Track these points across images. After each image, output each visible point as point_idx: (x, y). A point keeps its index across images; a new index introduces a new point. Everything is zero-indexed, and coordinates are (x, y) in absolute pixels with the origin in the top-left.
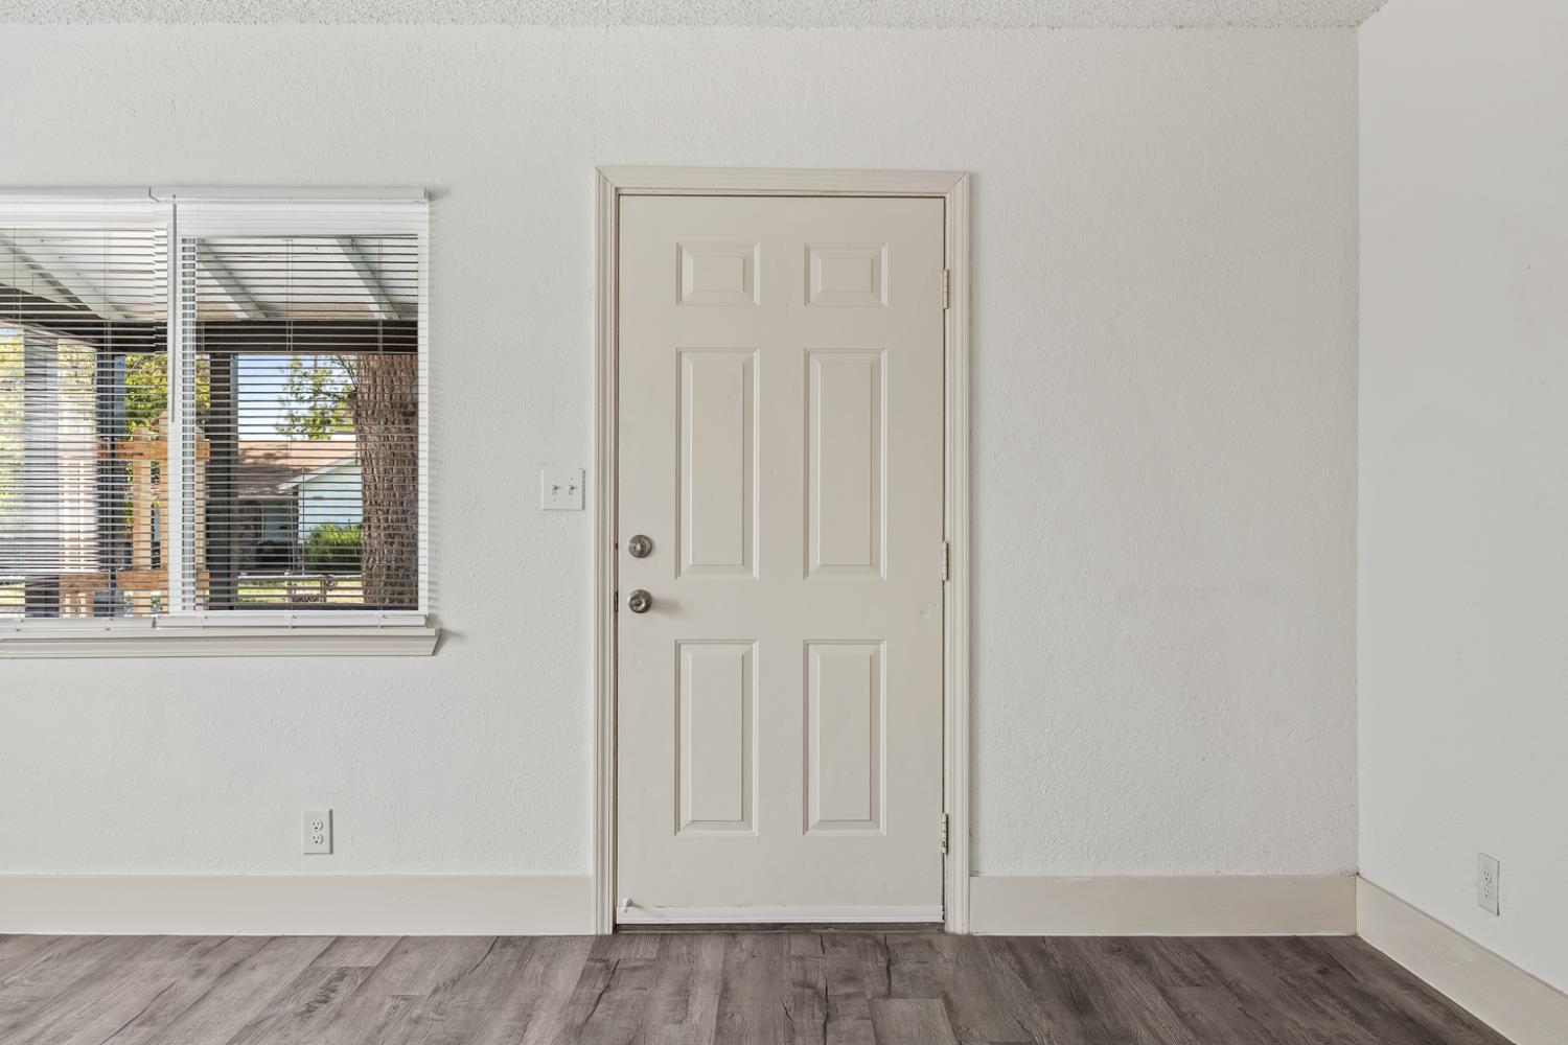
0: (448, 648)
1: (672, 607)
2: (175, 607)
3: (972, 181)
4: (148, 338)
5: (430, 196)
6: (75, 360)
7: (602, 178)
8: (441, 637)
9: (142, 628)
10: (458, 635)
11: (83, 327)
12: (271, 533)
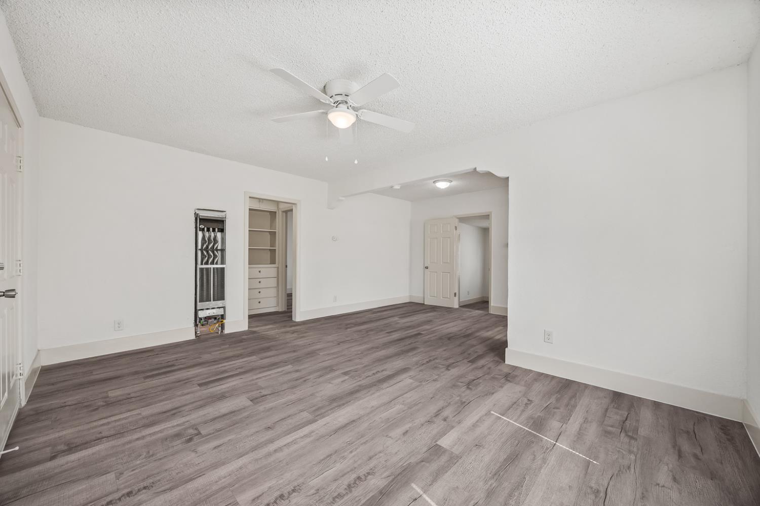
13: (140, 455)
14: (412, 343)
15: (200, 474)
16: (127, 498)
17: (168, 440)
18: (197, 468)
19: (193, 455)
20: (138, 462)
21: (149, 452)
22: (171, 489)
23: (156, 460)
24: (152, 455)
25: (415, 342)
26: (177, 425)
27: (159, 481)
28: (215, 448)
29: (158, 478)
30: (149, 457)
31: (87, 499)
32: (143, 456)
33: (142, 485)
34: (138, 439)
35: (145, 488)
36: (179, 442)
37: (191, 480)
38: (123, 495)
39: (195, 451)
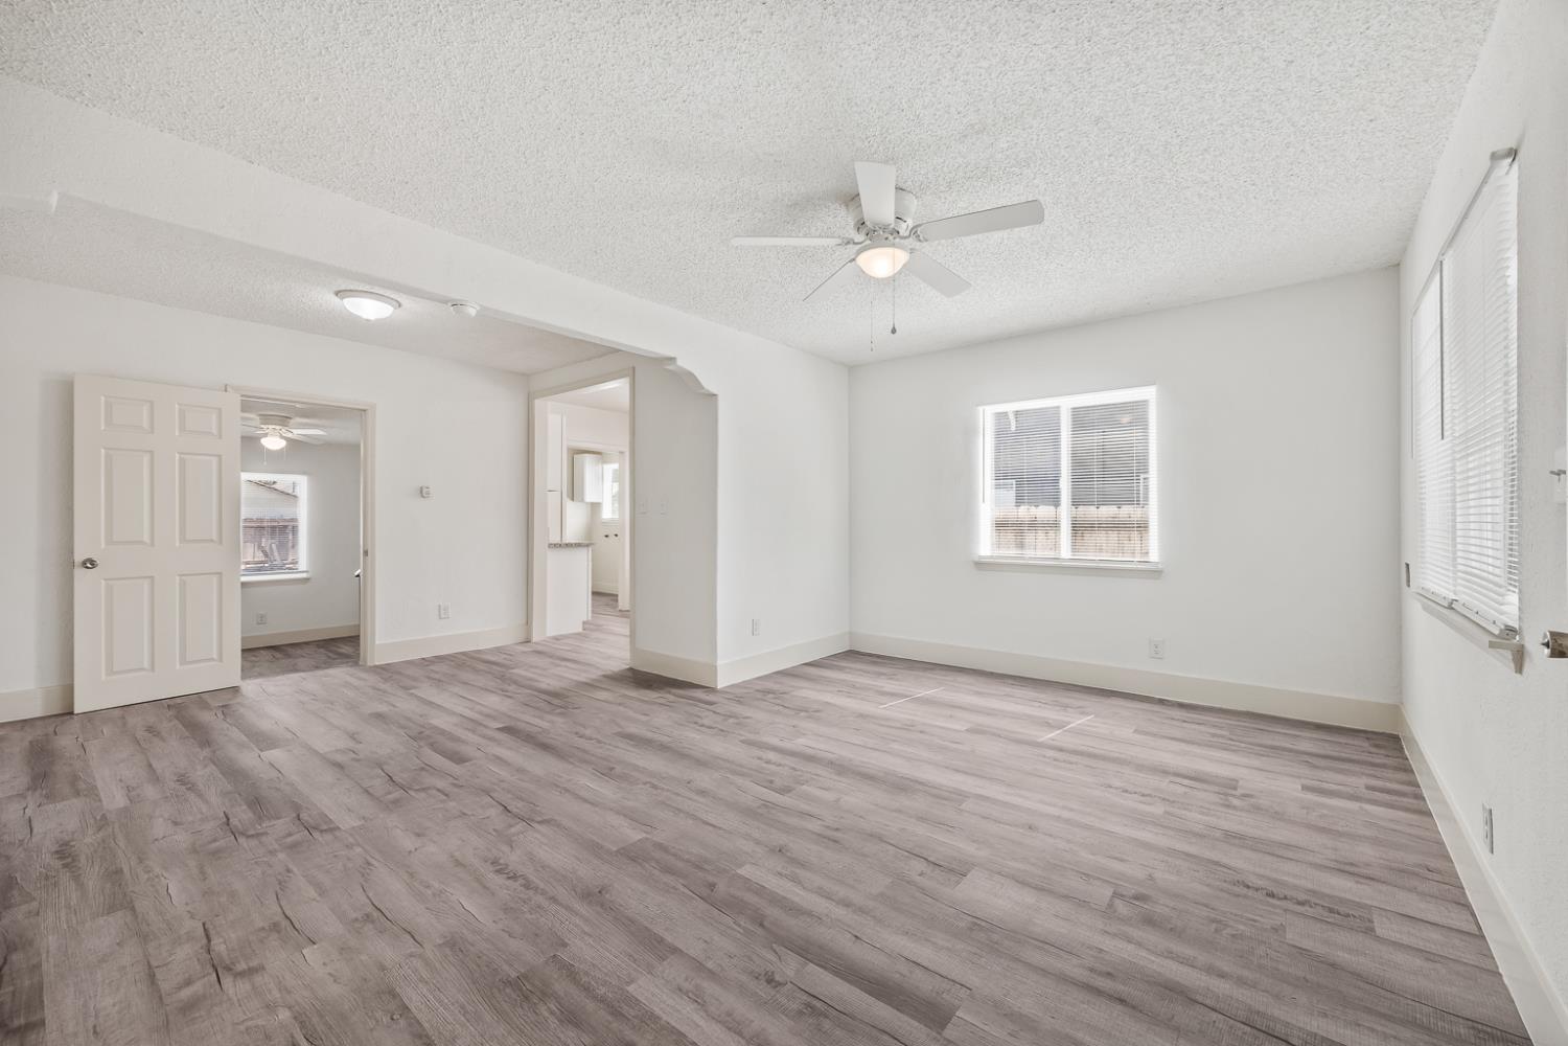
13: (1233, 936)
15: (1172, 852)
16: (1275, 892)
17: (1170, 926)
18: (1170, 860)
19: (1158, 875)
20: (1242, 927)
21: (1216, 931)
22: (1217, 863)
23: (1212, 909)
24: (1214, 921)
26: (1129, 942)
27: (1225, 881)
28: (1122, 860)
29: (1225, 885)
30: (1220, 922)
31: (1333, 930)
32: (1229, 930)
33: (1250, 893)
34: (1222, 975)
35: (1248, 887)
36: (1158, 909)
37: (1188, 855)
38: (1279, 899)
39: (1151, 878)
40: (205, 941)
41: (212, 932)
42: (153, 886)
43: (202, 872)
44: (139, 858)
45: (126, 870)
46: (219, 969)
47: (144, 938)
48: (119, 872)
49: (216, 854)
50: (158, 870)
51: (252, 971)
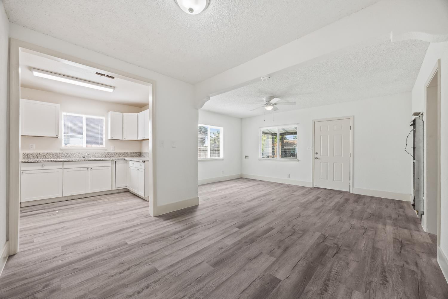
0: (299, 162)
1: (320, 159)
2: (278, 157)
3: (354, 117)
4: (276, 134)
5: (298, 124)
6: (270, 136)
7: (313, 121)
8: (298, 161)
9: (276, 159)
10: (300, 161)
11: (272, 134)
12: (292, 152)
14: (247, 216)
25: (245, 217)
40: (365, 233)
41: (363, 233)
42: (366, 248)
43: (355, 244)
44: (365, 258)
45: (370, 257)
46: (366, 229)
47: (374, 239)
48: (372, 258)
49: (348, 246)
50: (363, 252)
51: (362, 226)
